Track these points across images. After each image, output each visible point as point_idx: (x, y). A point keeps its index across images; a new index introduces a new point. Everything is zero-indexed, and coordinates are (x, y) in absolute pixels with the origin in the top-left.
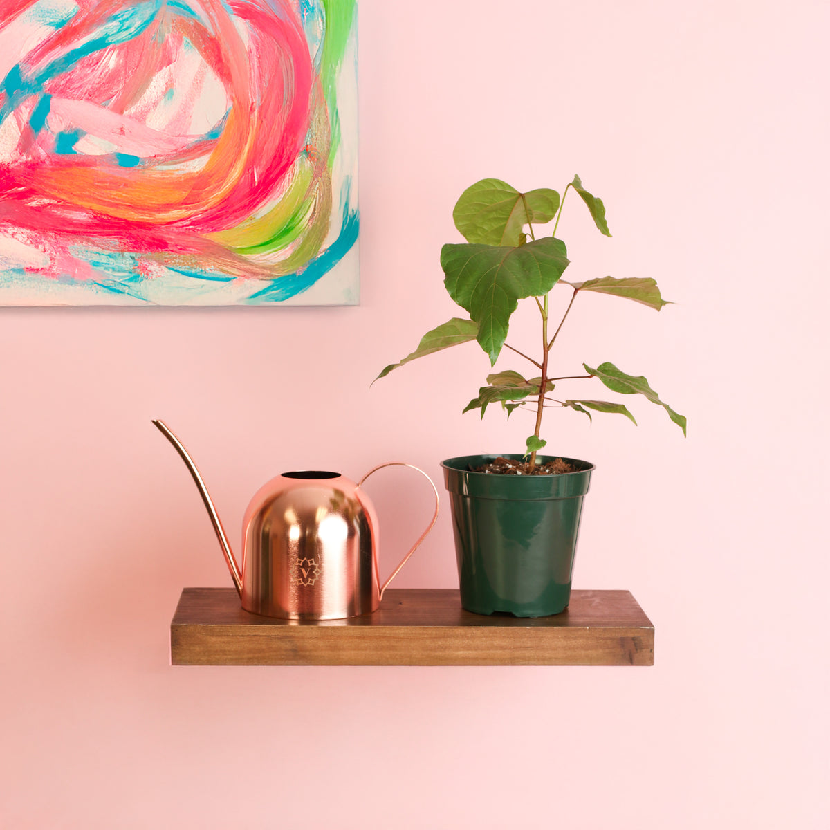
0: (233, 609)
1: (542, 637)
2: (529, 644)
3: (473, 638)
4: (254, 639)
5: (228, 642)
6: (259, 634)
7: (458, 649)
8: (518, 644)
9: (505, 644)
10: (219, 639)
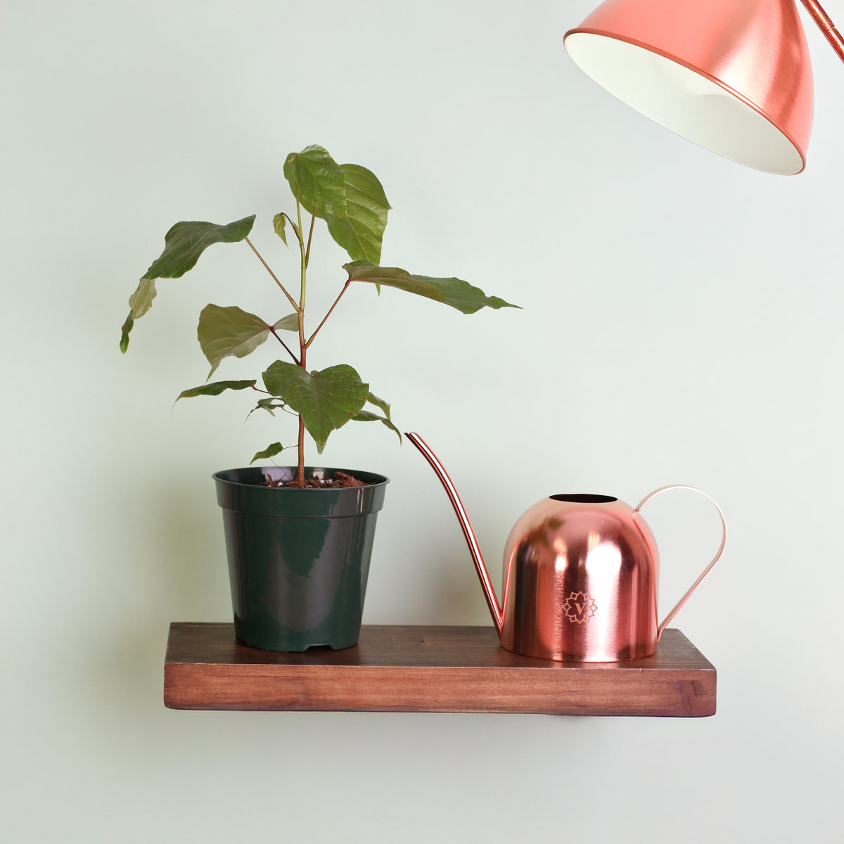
0: (230, 646)
1: (589, 680)
2: (574, 688)
3: (511, 680)
4: (259, 680)
5: (230, 684)
6: (267, 674)
7: (493, 693)
8: (562, 688)
9: (547, 687)
10: (220, 680)
